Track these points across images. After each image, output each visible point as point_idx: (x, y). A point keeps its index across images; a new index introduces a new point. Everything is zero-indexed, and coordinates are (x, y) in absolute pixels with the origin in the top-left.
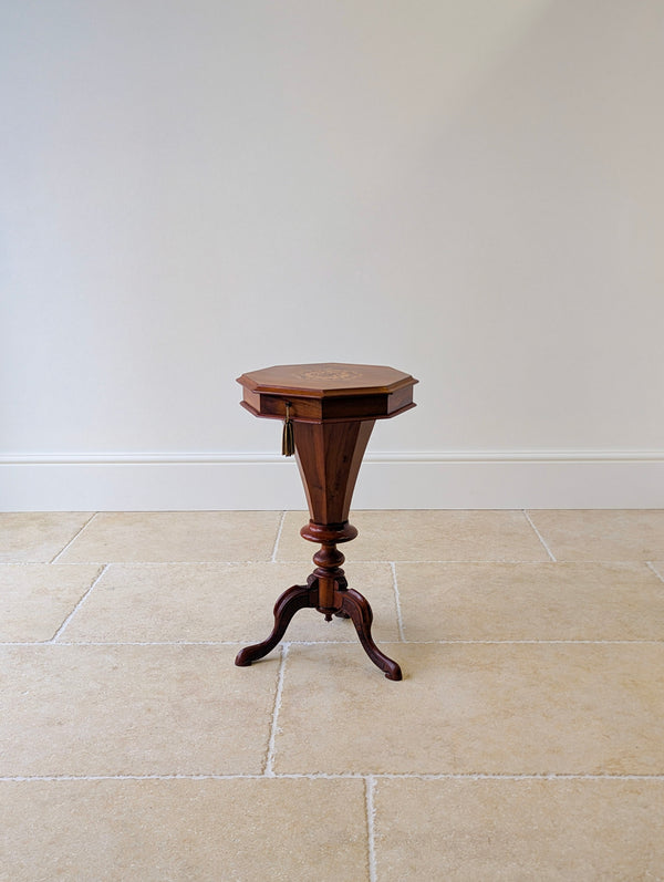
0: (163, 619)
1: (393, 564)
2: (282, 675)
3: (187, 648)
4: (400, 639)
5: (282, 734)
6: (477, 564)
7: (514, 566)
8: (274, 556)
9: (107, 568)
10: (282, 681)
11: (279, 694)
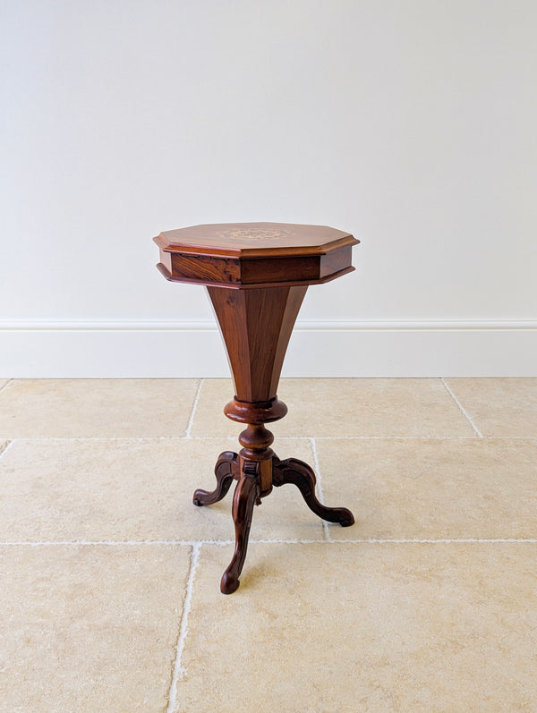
0: (61, 511)
1: (313, 440)
2: (190, 589)
3: (84, 550)
4: (324, 538)
5: (186, 679)
6: (401, 441)
7: (440, 442)
8: (188, 431)
9: (10, 445)
10: (190, 596)
11: (186, 616)
